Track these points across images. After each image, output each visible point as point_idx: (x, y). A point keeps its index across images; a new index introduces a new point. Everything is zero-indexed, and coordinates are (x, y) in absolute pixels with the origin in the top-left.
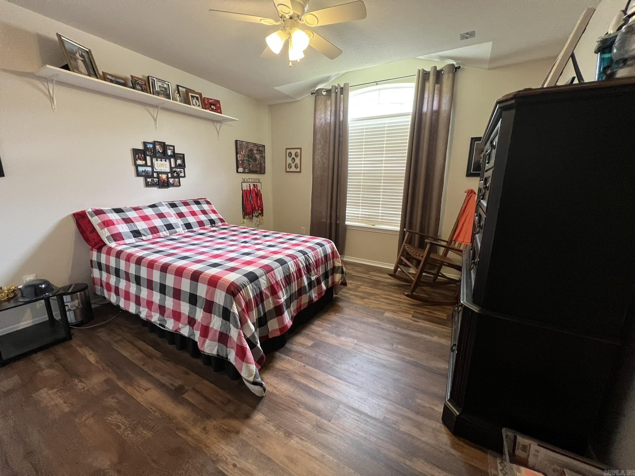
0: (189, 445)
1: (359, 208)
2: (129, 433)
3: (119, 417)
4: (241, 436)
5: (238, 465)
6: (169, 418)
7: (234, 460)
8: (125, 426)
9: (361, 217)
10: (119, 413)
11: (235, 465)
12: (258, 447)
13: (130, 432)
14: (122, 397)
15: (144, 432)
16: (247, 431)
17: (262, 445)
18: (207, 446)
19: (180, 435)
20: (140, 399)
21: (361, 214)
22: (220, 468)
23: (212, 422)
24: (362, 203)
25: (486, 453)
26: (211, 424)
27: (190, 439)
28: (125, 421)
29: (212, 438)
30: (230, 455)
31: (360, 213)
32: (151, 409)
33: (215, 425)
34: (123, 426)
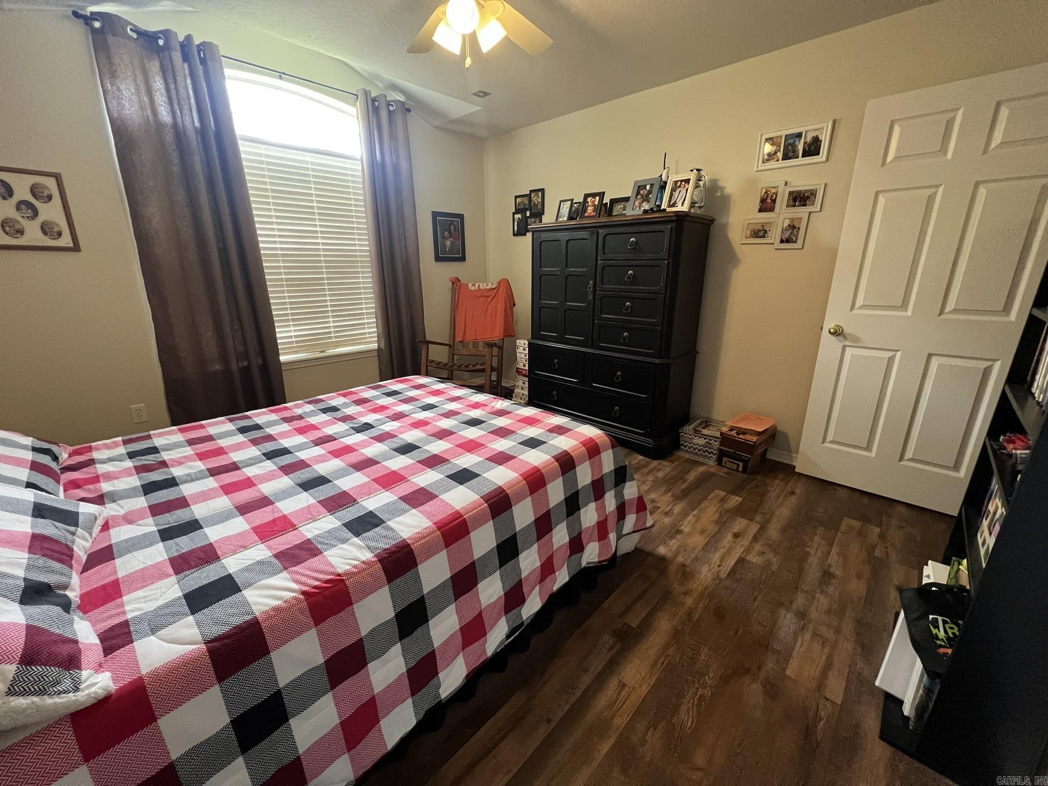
0: (708, 604)
1: (289, 326)
2: (709, 678)
3: (683, 709)
4: (688, 562)
5: (718, 563)
6: (674, 635)
7: (714, 567)
8: (698, 689)
9: (297, 342)
10: (676, 711)
11: (719, 566)
12: (697, 551)
13: (707, 677)
14: (641, 726)
15: (703, 658)
16: (680, 559)
17: (694, 549)
18: (706, 588)
19: (697, 616)
20: (645, 689)
21: (296, 336)
22: (725, 576)
23: (675, 588)
24: (292, 314)
25: (674, 454)
26: (677, 588)
27: (701, 605)
28: (690, 694)
29: (696, 585)
30: (710, 570)
31: (293, 334)
32: (663, 663)
33: (679, 585)
34: (699, 693)
